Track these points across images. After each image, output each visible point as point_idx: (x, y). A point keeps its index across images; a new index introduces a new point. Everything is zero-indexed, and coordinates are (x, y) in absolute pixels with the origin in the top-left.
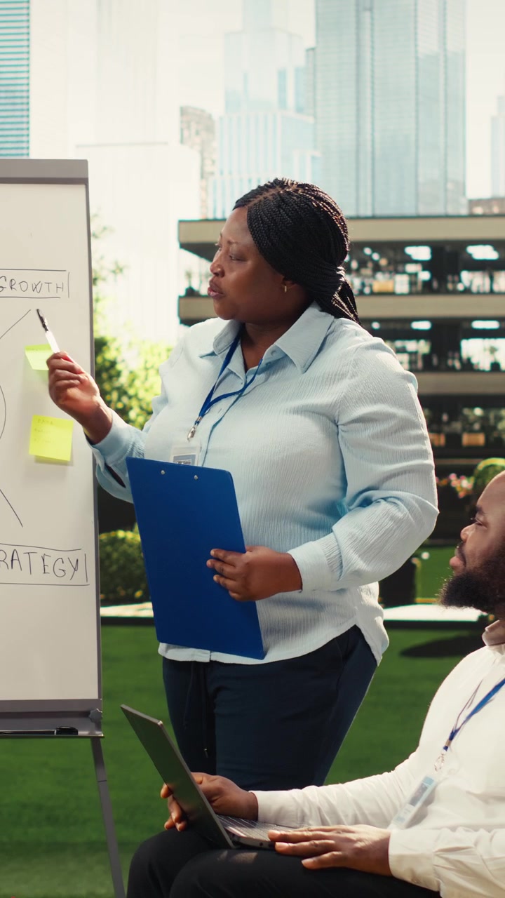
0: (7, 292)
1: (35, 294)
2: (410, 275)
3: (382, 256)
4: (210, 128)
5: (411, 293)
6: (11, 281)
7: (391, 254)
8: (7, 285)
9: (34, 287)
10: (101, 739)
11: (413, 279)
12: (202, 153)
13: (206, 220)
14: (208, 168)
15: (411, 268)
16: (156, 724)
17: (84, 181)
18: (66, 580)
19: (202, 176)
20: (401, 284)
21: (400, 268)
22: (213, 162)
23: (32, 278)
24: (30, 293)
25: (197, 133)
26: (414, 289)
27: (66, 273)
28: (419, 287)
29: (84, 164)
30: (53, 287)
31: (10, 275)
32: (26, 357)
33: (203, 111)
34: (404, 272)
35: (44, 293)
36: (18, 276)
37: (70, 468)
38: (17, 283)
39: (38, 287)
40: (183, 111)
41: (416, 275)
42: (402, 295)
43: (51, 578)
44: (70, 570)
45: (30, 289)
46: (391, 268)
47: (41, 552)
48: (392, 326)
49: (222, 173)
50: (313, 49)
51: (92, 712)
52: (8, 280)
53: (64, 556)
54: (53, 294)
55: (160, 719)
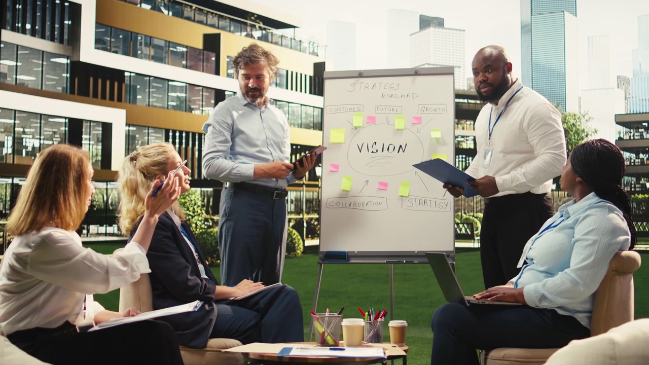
0: (425, 112)
1: (435, 112)
4: (628, 83)
6: (427, 108)
8: (425, 109)
10: (454, 264)
12: (625, 92)
13: (628, 114)
14: (628, 96)
17: (453, 74)
18: (443, 210)
19: (626, 99)
22: (630, 94)
23: (434, 107)
24: (433, 112)
25: (623, 85)
27: (445, 105)
30: (441, 110)
31: (426, 106)
32: (430, 133)
33: (626, 77)
35: (438, 112)
36: (429, 107)
38: (429, 109)
39: (436, 110)
40: (618, 77)
43: (438, 209)
44: (444, 206)
47: (435, 200)
49: (632, 98)
51: (451, 255)
53: (443, 201)
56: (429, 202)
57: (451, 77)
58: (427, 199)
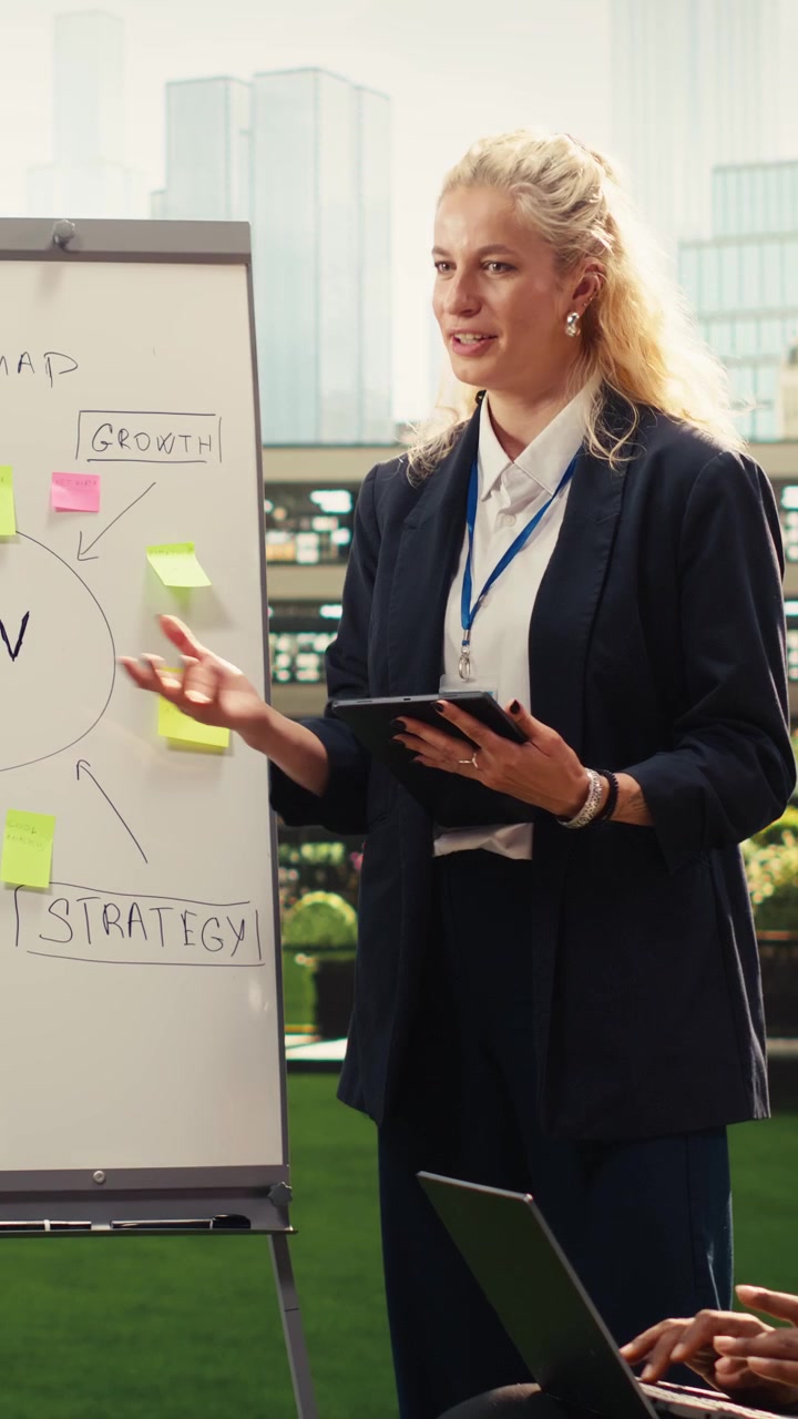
0: (114, 451)
1: (162, 455)
2: (320, 534)
3: (276, 504)
5: (321, 562)
6: (121, 431)
7: (291, 502)
8: (113, 438)
9: (161, 442)
10: (288, 1237)
11: (325, 540)
15: (321, 524)
16: (521, 1202)
17: (244, 259)
18: (224, 956)
20: (305, 548)
21: (304, 523)
23: (157, 427)
24: (153, 453)
26: (325, 556)
27: (216, 419)
28: (334, 554)
29: (243, 229)
30: (193, 443)
31: (118, 422)
32: (148, 562)
34: (310, 530)
35: (179, 452)
36: (132, 424)
37: (226, 759)
38: (132, 435)
39: (168, 443)
41: (328, 534)
42: (308, 565)
43: (197, 953)
44: (231, 940)
45: (154, 446)
46: (292, 523)
47: (180, 908)
48: (291, 612)
50: (161, 192)
51: (273, 1188)
52: (116, 431)
53: (221, 913)
54: (194, 454)
55: (525, 1192)
56: (151, 919)
57: (236, 274)
58: (144, 904)
